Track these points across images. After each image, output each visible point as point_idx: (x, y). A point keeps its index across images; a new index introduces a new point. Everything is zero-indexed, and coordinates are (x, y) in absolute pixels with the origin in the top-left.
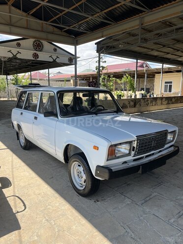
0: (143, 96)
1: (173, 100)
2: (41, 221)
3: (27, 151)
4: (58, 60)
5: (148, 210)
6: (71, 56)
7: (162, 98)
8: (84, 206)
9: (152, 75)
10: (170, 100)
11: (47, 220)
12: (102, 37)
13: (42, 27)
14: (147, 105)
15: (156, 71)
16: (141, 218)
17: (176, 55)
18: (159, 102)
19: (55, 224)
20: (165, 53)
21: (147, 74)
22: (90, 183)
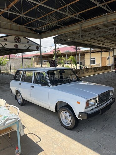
0: (81, 68)
1: (98, 69)
2: (53, 145)
3: (23, 107)
4: (30, 48)
5: (106, 134)
6: (38, 46)
7: (91, 68)
8: (72, 135)
9: (83, 54)
10: (96, 69)
11: (56, 144)
12: (57, 34)
13: (20, 28)
14: (83, 73)
15: (85, 52)
16: (104, 138)
17: (98, 43)
18: (90, 70)
19: (61, 146)
20: (92, 42)
21: (81, 54)
22: (74, 122)
